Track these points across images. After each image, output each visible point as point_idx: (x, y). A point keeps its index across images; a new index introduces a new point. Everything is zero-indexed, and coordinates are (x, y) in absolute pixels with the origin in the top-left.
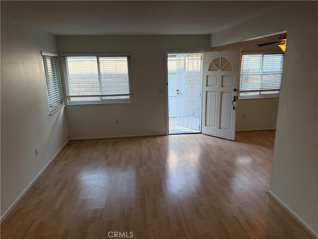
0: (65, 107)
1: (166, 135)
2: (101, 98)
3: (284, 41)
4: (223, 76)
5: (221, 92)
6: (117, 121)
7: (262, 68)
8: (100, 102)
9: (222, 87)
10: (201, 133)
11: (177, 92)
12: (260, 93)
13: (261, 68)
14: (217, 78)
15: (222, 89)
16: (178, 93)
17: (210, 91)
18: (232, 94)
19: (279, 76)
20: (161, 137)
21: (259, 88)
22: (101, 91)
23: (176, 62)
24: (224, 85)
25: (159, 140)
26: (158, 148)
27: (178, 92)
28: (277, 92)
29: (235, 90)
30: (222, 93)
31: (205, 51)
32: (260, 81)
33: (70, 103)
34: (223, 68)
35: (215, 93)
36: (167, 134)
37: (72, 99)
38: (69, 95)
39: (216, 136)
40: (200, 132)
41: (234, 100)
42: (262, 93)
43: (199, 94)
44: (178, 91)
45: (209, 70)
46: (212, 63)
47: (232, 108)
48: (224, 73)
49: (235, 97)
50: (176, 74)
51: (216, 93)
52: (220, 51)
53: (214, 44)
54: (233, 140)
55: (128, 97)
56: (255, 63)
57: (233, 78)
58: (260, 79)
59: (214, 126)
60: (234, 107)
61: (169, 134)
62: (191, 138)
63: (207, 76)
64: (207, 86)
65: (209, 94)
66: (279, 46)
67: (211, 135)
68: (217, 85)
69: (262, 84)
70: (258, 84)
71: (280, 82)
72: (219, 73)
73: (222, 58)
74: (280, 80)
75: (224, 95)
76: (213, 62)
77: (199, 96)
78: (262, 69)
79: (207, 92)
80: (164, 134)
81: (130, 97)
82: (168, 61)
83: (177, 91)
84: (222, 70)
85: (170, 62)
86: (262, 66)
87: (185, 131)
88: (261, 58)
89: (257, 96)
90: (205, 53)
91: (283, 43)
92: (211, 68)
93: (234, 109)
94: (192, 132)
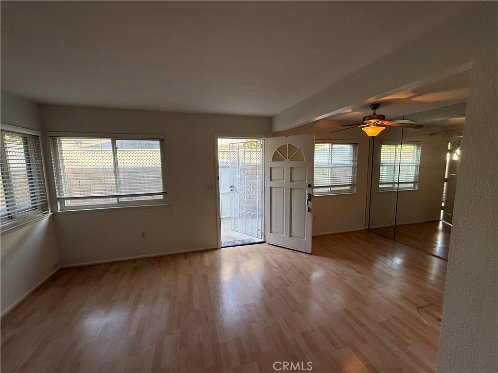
0: (51, 215)
1: (217, 249)
2: (118, 200)
3: (371, 122)
4: (292, 168)
6: (143, 233)
7: (332, 160)
8: (117, 205)
9: (291, 182)
10: (264, 242)
11: (231, 188)
12: (330, 189)
13: (330, 160)
14: (284, 170)
15: (292, 185)
16: (232, 190)
17: (276, 187)
18: (305, 192)
19: (350, 170)
20: (210, 253)
21: (329, 183)
22: (117, 189)
23: (229, 154)
24: (294, 179)
25: (207, 258)
26: (205, 277)
28: (348, 188)
29: (309, 186)
30: (291, 189)
31: (267, 137)
32: (330, 175)
33: (63, 208)
34: (292, 158)
35: (283, 189)
36: (219, 247)
37: (68, 203)
38: (63, 197)
39: (286, 247)
40: (262, 240)
41: (309, 200)
42: (333, 189)
43: (260, 190)
44: (232, 187)
45: (273, 161)
46: (276, 152)
47: (307, 209)
48: (293, 164)
49: (310, 195)
50: (229, 167)
52: (287, 137)
53: (278, 128)
54: (310, 252)
55: (161, 197)
56: (324, 156)
57: (306, 170)
58: (330, 173)
59: (283, 233)
60: (309, 208)
61: (222, 246)
62: (253, 252)
63: (271, 168)
64: (271, 180)
65: (274, 190)
66: (362, 129)
67: (278, 245)
68: (284, 179)
69: (333, 179)
70: (325, 179)
72: (286, 164)
73: (289, 144)
74: (351, 174)
75: (295, 194)
76: (278, 149)
79: (271, 188)
80: (216, 247)
81: (164, 197)
84: (291, 161)
85: (221, 154)
86: (331, 158)
87: (243, 239)
88: (329, 148)
89: (328, 192)
90: (267, 139)
91: (369, 126)
92: (276, 158)
93: (309, 211)
94: (252, 239)
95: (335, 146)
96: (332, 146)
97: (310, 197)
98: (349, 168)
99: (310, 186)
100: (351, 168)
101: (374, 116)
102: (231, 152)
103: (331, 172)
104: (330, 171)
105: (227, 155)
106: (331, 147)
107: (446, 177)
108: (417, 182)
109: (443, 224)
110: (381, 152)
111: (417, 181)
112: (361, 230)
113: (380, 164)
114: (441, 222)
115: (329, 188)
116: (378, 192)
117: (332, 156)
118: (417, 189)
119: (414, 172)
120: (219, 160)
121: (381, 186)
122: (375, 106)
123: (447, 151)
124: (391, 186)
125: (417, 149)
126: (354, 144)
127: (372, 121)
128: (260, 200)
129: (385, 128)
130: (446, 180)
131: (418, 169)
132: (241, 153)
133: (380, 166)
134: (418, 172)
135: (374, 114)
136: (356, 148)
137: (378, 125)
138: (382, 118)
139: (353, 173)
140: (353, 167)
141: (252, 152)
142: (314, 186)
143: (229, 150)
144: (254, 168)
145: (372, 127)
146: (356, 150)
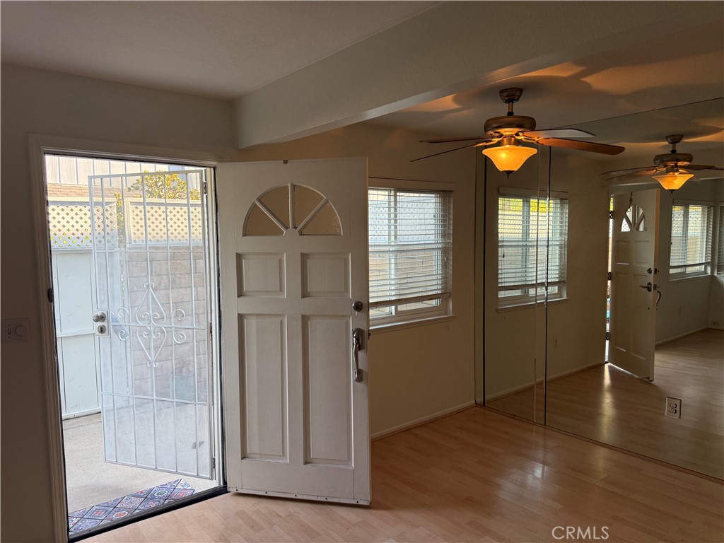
3: (502, 135)
4: (304, 257)
5: (302, 315)
7: (396, 232)
9: (304, 296)
10: (222, 490)
11: (100, 324)
12: (396, 309)
13: (393, 233)
14: (280, 262)
15: (307, 306)
16: (102, 330)
17: (257, 315)
18: (347, 324)
21: (393, 293)
24: (311, 288)
27: (105, 324)
28: (434, 302)
29: (359, 307)
30: (305, 319)
31: (221, 159)
32: (393, 272)
34: (305, 226)
35: (278, 320)
39: (293, 496)
40: (215, 484)
41: (360, 347)
42: (401, 308)
43: (205, 325)
44: (101, 318)
45: (244, 235)
46: (254, 206)
47: (353, 375)
48: (310, 244)
49: (360, 334)
50: (87, 252)
51: (282, 322)
52: (286, 162)
53: (258, 133)
54: (366, 503)
56: (376, 222)
58: (393, 266)
59: (284, 454)
60: (359, 372)
61: (73, 531)
63: (239, 257)
64: (240, 294)
65: (250, 325)
66: (484, 152)
67: (269, 494)
68: (281, 290)
69: (401, 285)
70: (387, 282)
71: (440, 272)
72: (287, 245)
73: (294, 186)
74: (440, 268)
75: (318, 329)
76: (259, 200)
77: (205, 333)
78: (396, 236)
79: (241, 317)
82: (50, 208)
83: (97, 321)
84: (301, 234)
85: (58, 209)
86: (396, 227)
87: (147, 487)
88: (389, 202)
89: (389, 318)
90: (221, 166)
91: (499, 144)
92: (254, 225)
93: (359, 379)
94: (178, 482)
95: (402, 196)
96: (395, 196)
97: (362, 338)
98: (434, 253)
99: (361, 306)
100: (440, 252)
101: (510, 119)
102: (97, 204)
103: (396, 264)
104: (393, 261)
105: (81, 214)
106: (392, 199)
107: (610, 270)
108: (564, 282)
109: (612, 370)
110: (498, 215)
111: (566, 279)
112: (468, 408)
113: (498, 241)
114: (606, 366)
115: (393, 308)
116: (497, 310)
117: (396, 222)
118: (565, 297)
119: (557, 260)
120: (53, 230)
121: (502, 294)
122: (512, 93)
123: (609, 215)
124: (518, 293)
125: (562, 209)
126: (444, 194)
127: (507, 132)
128: (204, 358)
129: (535, 151)
130: (610, 276)
131: (566, 253)
132: (129, 209)
133: (498, 247)
134: (566, 261)
135: (510, 114)
136: (449, 202)
137: (518, 143)
138: (528, 124)
139: (445, 265)
140: (445, 251)
141: (170, 208)
142: (371, 301)
143: (87, 199)
144: (178, 254)
145: (508, 146)
146: (449, 208)
